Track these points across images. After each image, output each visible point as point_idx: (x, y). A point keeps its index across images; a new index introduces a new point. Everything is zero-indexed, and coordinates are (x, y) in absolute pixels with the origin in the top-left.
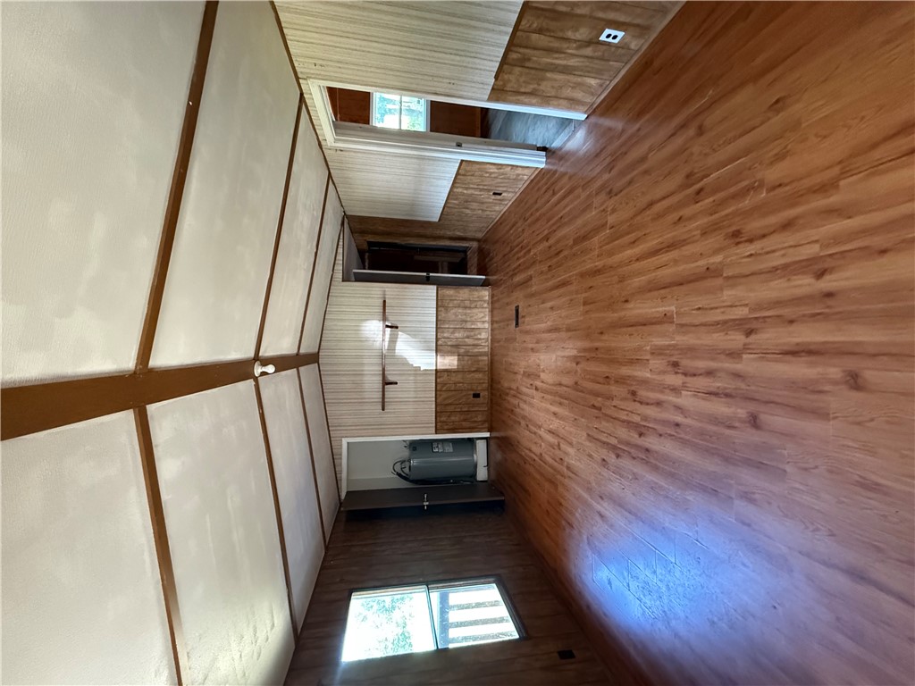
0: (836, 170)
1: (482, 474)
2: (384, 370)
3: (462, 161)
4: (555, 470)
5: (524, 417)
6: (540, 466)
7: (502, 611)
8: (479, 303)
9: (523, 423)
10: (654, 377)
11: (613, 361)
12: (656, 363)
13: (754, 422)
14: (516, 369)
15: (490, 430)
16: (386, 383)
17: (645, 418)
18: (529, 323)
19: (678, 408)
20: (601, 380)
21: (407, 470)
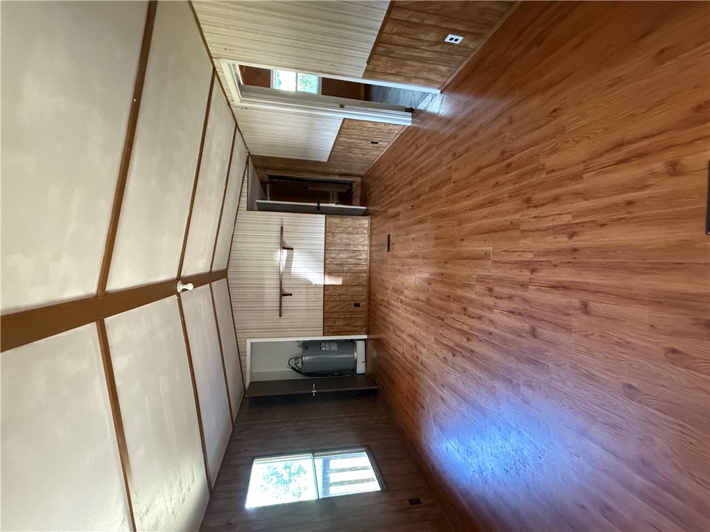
0: (582, 166)
1: (361, 368)
2: (281, 284)
3: (344, 119)
4: (413, 365)
5: (392, 324)
6: (402, 362)
7: (371, 473)
8: (360, 230)
9: (391, 328)
10: (477, 298)
11: (452, 284)
12: (480, 288)
13: (533, 333)
14: (387, 285)
15: (368, 333)
16: (283, 294)
17: (471, 328)
18: (398, 249)
19: (491, 321)
20: (444, 298)
21: (300, 365)
